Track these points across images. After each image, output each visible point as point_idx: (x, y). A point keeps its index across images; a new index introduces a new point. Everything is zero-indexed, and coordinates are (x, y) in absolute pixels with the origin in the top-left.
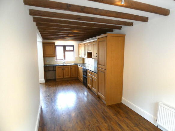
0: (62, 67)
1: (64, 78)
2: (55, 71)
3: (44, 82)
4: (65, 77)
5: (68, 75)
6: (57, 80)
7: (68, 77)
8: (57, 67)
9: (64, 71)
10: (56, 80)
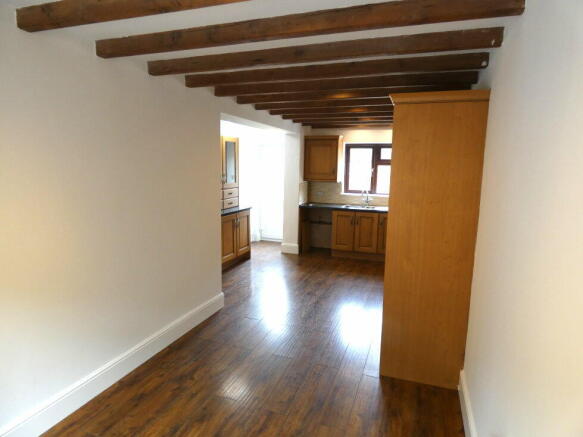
0: (353, 214)
1: (353, 252)
2: (331, 223)
3: (296, 252)
4: (357, 249)
5: (370, 246)
6: (333, 255)
7: (366, 249)
8: (335, 213)
9: (357, 228)
10: (330, 254)
